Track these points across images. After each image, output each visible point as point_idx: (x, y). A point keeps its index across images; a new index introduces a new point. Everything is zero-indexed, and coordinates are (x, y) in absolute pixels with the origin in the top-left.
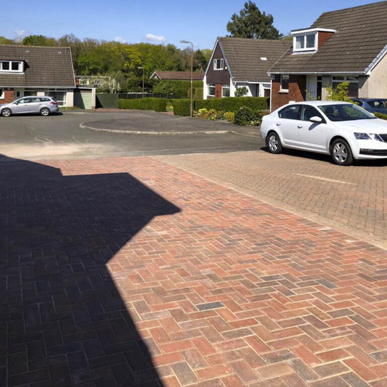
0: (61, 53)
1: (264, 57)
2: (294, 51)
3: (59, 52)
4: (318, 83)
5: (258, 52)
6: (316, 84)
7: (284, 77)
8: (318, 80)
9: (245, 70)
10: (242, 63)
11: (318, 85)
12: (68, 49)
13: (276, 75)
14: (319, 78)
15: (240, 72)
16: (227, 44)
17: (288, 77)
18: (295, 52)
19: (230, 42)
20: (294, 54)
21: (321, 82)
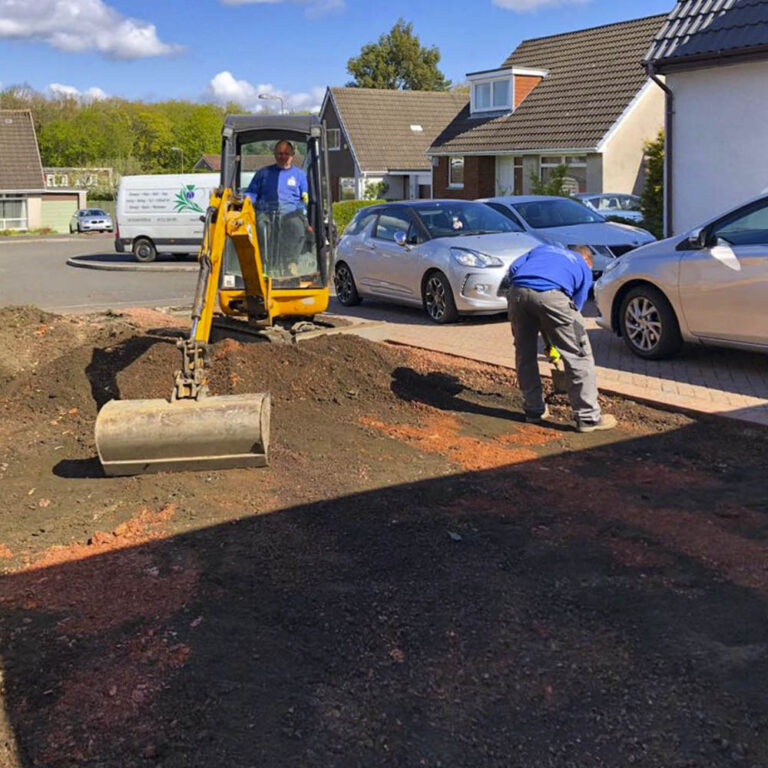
0: (11, 121)
1: (416, 124)
2: (471, 112)
3: (6, 121)
4: (515, 169)
5: (406, 116)
6: (512, 172)
7: (454, 161)
8: (515, 164)
9: (382, 150)
10: (377, 137)
11: (515, 173)
12: (26, 114)
13: (440, 158)
14: (518, 161)
15: (373, 153)
16: (346, 101)
17: (462, 161)
18: (474, 113)
19: (352, 96)
20: (472, 117)
21: (521, 169)
